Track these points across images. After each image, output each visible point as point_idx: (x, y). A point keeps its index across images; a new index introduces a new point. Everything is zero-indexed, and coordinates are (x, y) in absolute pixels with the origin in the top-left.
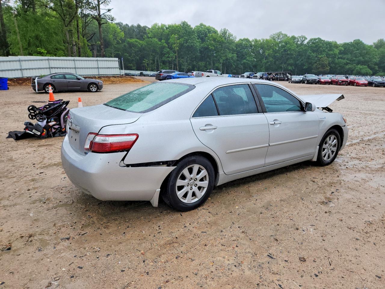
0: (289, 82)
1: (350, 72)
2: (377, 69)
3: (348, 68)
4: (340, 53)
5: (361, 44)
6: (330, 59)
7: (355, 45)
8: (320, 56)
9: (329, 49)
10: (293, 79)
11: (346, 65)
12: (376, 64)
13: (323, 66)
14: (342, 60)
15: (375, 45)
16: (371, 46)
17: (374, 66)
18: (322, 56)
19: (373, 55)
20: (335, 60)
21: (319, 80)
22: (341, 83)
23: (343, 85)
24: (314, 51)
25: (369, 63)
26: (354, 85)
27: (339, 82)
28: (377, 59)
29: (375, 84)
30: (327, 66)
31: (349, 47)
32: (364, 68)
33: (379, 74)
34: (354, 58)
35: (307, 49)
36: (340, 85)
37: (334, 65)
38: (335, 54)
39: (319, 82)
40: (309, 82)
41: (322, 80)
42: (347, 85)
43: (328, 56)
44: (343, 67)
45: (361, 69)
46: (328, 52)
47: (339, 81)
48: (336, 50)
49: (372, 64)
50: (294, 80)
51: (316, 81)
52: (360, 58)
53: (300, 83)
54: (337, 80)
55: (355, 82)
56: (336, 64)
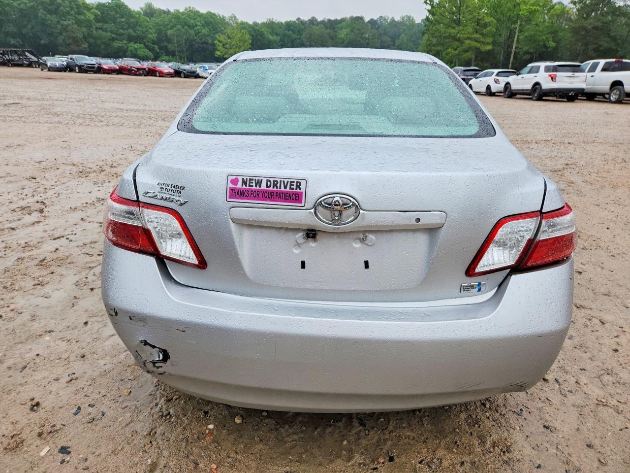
0: (42, 70)
1: (121, 54)
2: (158, 50)
3: (117, 46)
4: (97, 19)
5: (125, 8)
6: (84, 29)
7: (115, 7)
8: (65, 23)
9: (76, 10)
10: (49, 64)
11: (113, 42)
12: (154, 43)
13: (76, 41)
14: (104, 33)
15: (143, 12)
16: (139, 13)
17: (152, 45)
18: (69, 22)
19: (147, 28)
20: (92, 31)
21: (98, 67)
22: (137, 71)
23: (140, 75)
24: (50, 12)
25: (144, 40)
26: (156, 76)
27: (133, 70)
28: (154, 35)
29: (184, 74)
30: (82, 42)
31: (108, 10)
32: (140, 48)
33: (163, 58)
34: (122, 31)
35: (35, 6)
36: (136, 75)
37: (93, 41)
38: (89, 21)
39: (99, 70)
40: (84, 69)
41: (105, 67)
42: (145, 76)
43: (79, 23)
44: (109, 45)
45: (136, 49)
46: (77, 16)
47: (132, 68)
48: (88, 13)
49: (148, 42)
50: (53, 66)
51: (94, 67)
52: (129, 30)
53: (65, 71)
54: (129, 68)
55: (157, 71)
56: (95, 38)
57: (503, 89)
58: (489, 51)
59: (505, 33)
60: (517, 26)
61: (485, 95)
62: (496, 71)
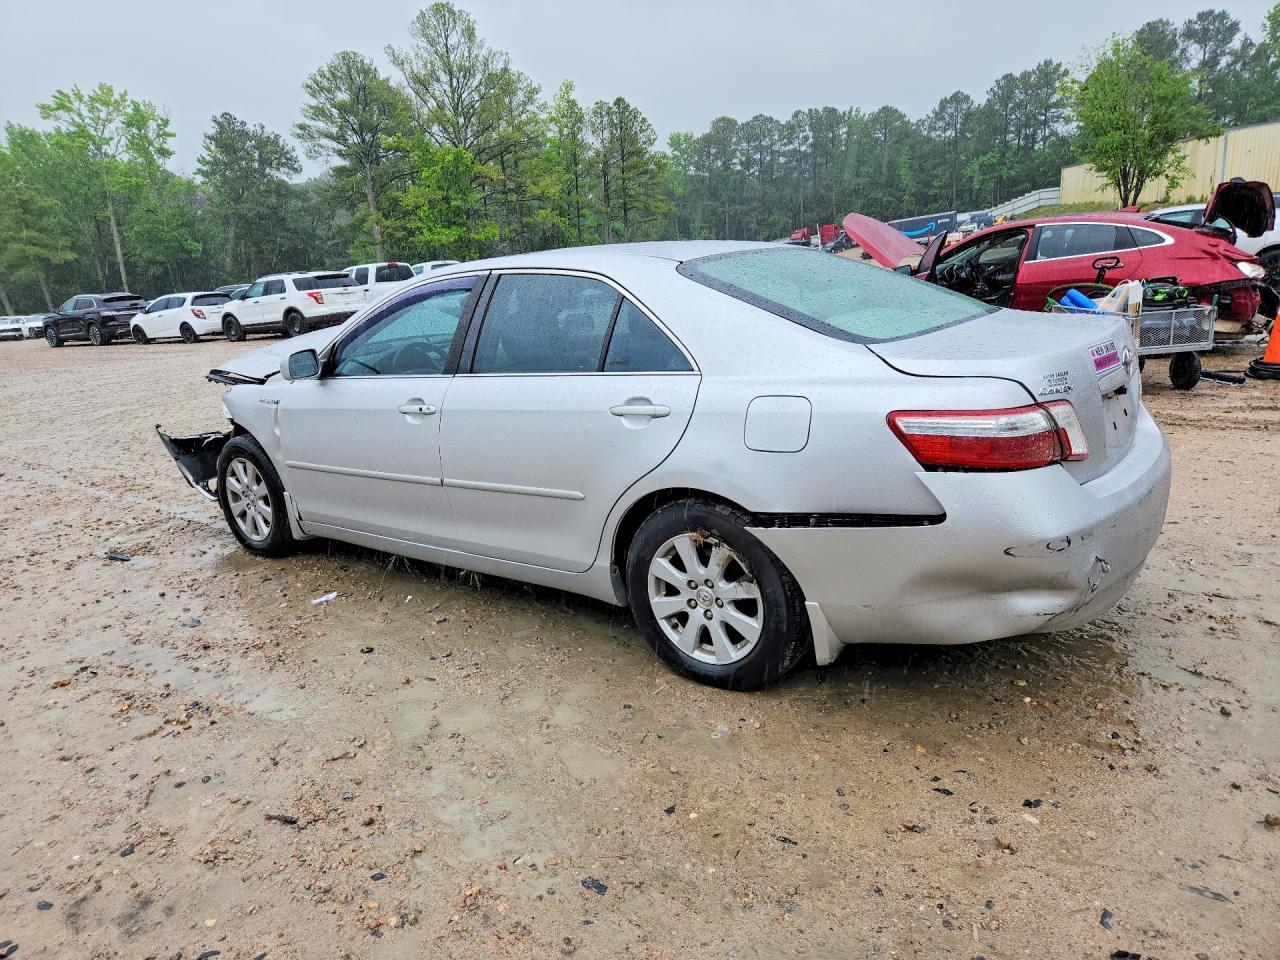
57: (220, 326)
58: (67, 263)
59: (88, 228)
60: (109, 212)
61: (179, 342)
62: (189, 296)
